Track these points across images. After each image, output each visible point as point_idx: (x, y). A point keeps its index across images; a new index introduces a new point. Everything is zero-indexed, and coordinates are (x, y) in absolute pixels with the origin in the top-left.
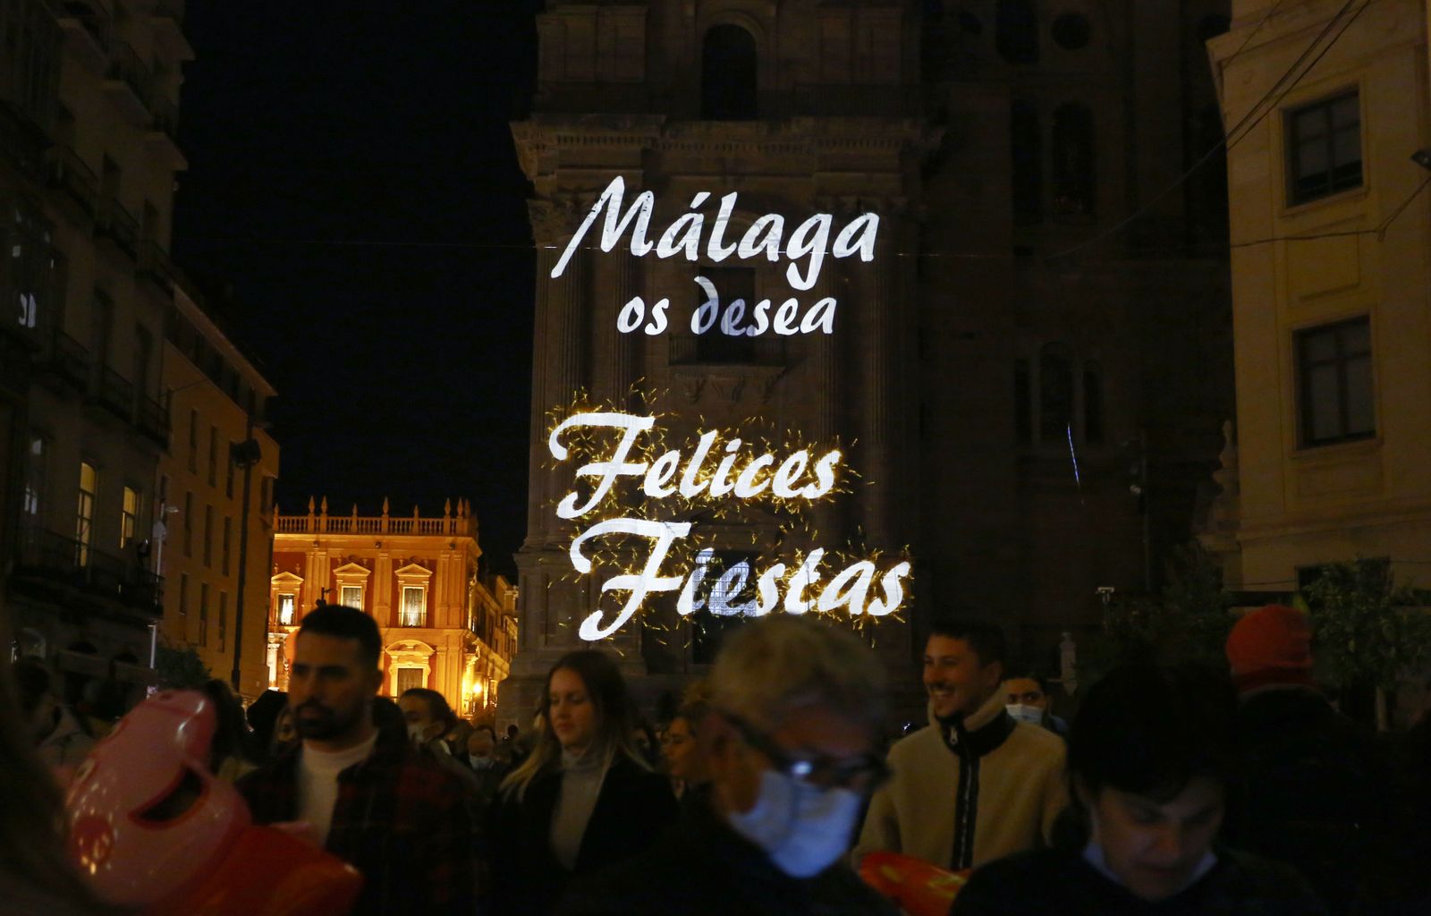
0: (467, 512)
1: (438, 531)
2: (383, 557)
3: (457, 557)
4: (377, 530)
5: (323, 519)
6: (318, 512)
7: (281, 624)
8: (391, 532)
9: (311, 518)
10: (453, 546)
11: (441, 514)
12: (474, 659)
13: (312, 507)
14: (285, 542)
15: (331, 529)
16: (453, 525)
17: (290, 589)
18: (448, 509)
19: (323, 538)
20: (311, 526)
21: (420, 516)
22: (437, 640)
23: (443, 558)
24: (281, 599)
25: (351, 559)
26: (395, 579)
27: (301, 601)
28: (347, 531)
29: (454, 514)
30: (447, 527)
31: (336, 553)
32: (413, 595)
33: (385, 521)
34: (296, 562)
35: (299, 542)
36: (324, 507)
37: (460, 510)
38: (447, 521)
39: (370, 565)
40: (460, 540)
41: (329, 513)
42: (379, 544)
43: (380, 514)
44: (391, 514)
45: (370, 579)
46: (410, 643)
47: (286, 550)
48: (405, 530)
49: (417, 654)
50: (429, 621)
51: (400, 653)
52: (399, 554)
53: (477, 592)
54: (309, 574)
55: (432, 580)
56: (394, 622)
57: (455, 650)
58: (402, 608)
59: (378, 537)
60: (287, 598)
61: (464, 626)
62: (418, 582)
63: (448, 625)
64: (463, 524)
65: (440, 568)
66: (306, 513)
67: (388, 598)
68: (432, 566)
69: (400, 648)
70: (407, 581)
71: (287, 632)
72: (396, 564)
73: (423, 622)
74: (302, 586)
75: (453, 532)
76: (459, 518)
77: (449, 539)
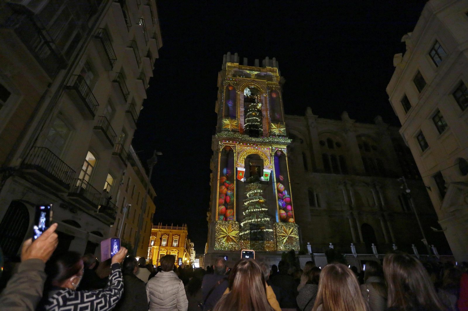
0: (186, 226)
1: (181, 229)
2: (171, 234)
3: (184, 234)
4: (170, 229)
5: (161, 226)
6: (160, 225)
7: (151, 246)
8: (173, 229)
9: (159, 226)
10: (184, 232)
11: (182, 226)
12: (185, 253)
13: (159, 224)
14: (153, 230)
15: (162, 228)
16: (184, 228)
17: (154, 239)
18: (183, 226)
19: (161, 230)
20: (159, 228)
21: (178, 227)
22: (179, 250)
23: (182, 234)
24: (152, 241)
25: (165, 234)
26: (173, 238)
27: (155, 241)
28: (165, 229)
29: (184, 226)
30: (183, 229)
31: (163, 233)
32: (176, 241)
33: (172, 227)
34: (155, 234)
35: (155, 230)
36: (161, 224)
37: (185, 226)
38: (183, 228)
39: (169, 235)
40: (185, 231)
41: (162, 225)
42: (170, 231)
43: (171, 226)
44: (173, 226)
45: (168, 238)
46: (174, 250)
47: (153, 232)
48: (175, 229)
49: (175, 252)
50: (178, 246)
51: (172, 252)
52: (174, 233)
53: (186, 241)
54: (157, 236)
55: (179, 238)
56: (172, 246)
57: (182, 251)
58: (173, 243)
59: (170, 230)
60: (153, 241)
61: (184, 247)
62: (177, 238)
63: (182, 247)
64: (186, 228)
65: (181, 236)
66: (158, 225)
67: (171, 241)
68: (179, 236)
69: (173, 251)
70: (175, 238)
71: (152, 247)
72: (173, 235)
73: (177, 246)
74: (156, 239)
75: (184, 229)
76: (185, 227)
77: (183, 231)
